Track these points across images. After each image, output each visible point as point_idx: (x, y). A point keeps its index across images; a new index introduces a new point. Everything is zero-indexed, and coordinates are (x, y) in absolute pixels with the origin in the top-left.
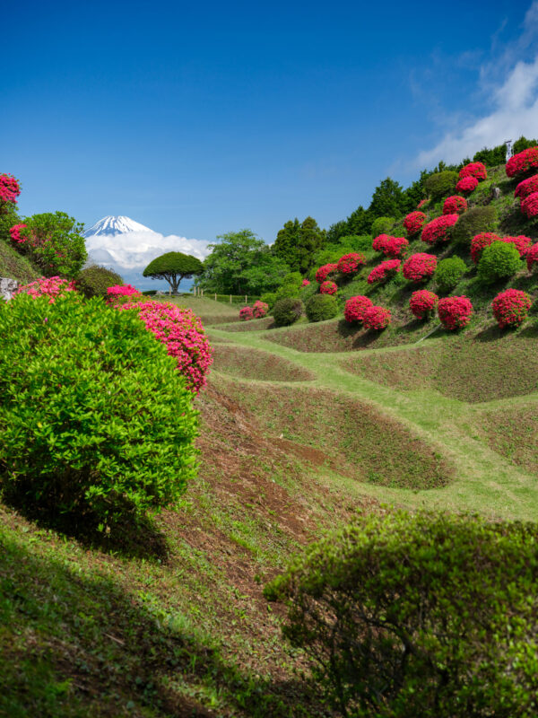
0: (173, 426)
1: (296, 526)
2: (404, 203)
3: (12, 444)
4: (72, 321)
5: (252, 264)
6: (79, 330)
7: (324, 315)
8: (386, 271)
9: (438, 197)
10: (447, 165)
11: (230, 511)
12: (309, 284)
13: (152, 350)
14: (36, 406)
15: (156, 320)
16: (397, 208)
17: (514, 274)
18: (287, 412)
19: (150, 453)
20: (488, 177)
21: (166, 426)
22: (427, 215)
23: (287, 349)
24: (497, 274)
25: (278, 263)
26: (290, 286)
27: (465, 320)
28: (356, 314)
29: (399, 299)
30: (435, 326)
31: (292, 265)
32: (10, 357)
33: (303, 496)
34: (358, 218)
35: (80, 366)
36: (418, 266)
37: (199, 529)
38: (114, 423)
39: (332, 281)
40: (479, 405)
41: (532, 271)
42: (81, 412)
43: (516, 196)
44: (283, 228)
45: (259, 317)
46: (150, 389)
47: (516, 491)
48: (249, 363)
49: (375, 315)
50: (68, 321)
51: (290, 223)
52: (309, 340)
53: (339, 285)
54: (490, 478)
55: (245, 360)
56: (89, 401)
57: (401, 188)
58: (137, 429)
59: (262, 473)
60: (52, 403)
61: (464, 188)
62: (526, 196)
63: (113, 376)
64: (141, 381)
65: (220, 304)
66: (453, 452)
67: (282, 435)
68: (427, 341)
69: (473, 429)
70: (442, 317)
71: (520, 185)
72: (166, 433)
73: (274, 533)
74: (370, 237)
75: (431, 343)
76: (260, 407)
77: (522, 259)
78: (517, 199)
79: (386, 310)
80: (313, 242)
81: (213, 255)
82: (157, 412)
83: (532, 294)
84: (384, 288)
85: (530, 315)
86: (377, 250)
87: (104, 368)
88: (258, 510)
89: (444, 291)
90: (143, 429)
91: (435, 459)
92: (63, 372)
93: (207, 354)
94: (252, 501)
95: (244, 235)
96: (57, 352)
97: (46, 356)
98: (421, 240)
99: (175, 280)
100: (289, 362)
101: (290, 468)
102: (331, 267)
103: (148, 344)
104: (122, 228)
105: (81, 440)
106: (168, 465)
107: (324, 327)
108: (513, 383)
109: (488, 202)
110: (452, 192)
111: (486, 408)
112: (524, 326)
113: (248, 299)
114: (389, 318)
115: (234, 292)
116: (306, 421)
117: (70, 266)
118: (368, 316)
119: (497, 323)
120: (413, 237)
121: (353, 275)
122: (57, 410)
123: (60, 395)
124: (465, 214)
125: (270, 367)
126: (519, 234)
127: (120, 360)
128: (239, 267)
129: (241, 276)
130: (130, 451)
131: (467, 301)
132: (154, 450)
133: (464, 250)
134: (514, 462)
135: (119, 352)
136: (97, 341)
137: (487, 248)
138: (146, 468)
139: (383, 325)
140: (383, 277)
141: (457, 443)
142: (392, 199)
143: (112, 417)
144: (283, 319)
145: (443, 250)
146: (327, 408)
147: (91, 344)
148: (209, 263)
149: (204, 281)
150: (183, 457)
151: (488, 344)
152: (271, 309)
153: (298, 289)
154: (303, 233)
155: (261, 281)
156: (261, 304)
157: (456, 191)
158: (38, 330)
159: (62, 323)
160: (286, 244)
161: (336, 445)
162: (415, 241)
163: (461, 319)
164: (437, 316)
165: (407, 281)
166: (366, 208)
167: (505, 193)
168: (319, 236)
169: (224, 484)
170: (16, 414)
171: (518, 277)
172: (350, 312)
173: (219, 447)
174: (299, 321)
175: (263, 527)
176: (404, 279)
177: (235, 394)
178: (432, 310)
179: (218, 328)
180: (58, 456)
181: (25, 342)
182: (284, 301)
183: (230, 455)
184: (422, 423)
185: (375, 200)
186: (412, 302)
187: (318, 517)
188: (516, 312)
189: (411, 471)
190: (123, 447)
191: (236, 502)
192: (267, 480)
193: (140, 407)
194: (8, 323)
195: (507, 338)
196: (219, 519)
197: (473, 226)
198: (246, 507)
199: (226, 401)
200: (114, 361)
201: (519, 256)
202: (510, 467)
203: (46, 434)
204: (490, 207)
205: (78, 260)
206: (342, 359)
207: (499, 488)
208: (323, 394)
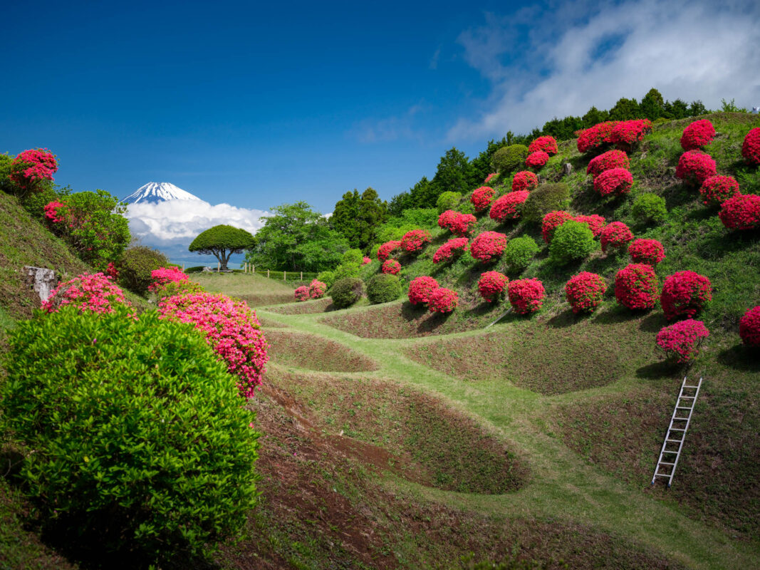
0: (231, 453)
1: (360, 543)
2: (470, 174)
3: (55, 479)
4: (123, 341)
5: (309, 238)
6: (131, 351)
7: (387, 297)
8: (452, 249)
9: (506, 172)
10: (516, 135)
11: (289, 529)
12: (370, 261)
13: (209, 369)
14: (82, 437)
15: (207, 314)
16: (463, 179)
17: (588, 255)
18: (347, 406)
19: (206, 485)
20: (559, 152)
21: (225, 453)
22: (495, 190)
23: (347, 335)
24: (570, 256)
25: (336, 237)
26: (349, 264)
27: (536, 304)
28: (421, 296)
29: (467, 280)
30: (505, 310)
31: (350, 239)
32: (55, 381)
33: (366, 505)
34: (422, 190)
35: (131, 392)
36: (487, 245)
37: (255, 554)
38: (168, 454)
39: (395, 259)
40: (552, 398)
41: (607, 252)
42: (132, 444)
43: (589, 172)
44: (342, 200)
45: (316, 298)
46: (207, 414)
47: (594, 494)
48: (305, 350)
49: (441, 297)
50: (119, 342)
51: (349, 194)
52: (371, 323)
53: (402, 264)
54: (566, 479)
55: (302, 347)
56: (141, 431)
57: (468, 158)
58: (193, 460)
59: (323, 481)
60: (100, 434)
61: (534, 163)
62: (599, 173)
63: (168, 401)
64: (198, 407)
65: (273, 281)
66: (527, 450)
67: (342, 432)
68: (497, 326)
69: (547, 425)
70: (513, 301)
71: (592, 161)
72: (225, 461)
73: (337, 553)
74: (435, 211)
75: (501, 328)
76: (318, 401)
77: (595, 239)
78: (590, 176)
79: (452, 291)
80: (374, 215)
81: (266, 228)
82: (215, 440)
83: (606, 276)
84: (451, 268)
85: (605, 300)
86: (443, 227)
87: (157, 394)
88: (319, 526)
89: (514, 273)
90: (199, 459)
91: (507, 458)
92: (113, 400)
93: (263, 351)
94: (312, 516)
95: (300, 207)
96: (107, 376)
97: (95, 382)
98: (489, 217)
99: (223, 256)
100: (349, 350)
101: (353, 474)
102: (393, 244)
103: (206, 363)
104: (165, 196)
105: (131, 475)
106: (226, 496)
107: (386, 309)
108: (588, 373)
109: (559, 179)
110: (521, 166)
111: (561, 401)
112: (599, 311)
113: (304, 276)
114: (456, 300)
115: (288, 268)
116: (369, 415)
117: (111, 249)
118: (434, 298)
119: (570, 307)
120: (480, 214)
121: (417, 253)
122: (106, 442)
123: (109, 425)
124: (536, 190)
125: (328, 356)
126: (592, 213)
127: (174, 383)
128: (294, 241)
129: (296, 251)
130: (184, 484)
131: (539, 284)
132: (212, 481)
133: (534, 228)
134: (591, 461)
135: (173, 374)
136: (151, 365)
137: (560, 227)
138: (203, 502)
139: (450, 308)
140: (450, 256)
141: (531, 441)
142: (458, 169)
143: (166, 448)
144: (341, 302)
145: (512, 228)
146: (391, 400)
147: (143, 367)
148: (262, 237)
149: (255, 256)
150: (242, 487)
151: (562, 330)
152: (329, 288)
153: (358, 266)
154: (363, 204)
155: (318, 256)
156: (318, 283)
157: (526, 166)
158: (86, 352)
159: (112, 344)
160: (344, 216)
161: (401, 442)
162: (483, 218)
163: (533, 303)
164: (507, 299)
165: (475, 261)
166: (430, 178)
167: (577, 168)
168: (381, 208)
169: (281, 497)
170: (59, 445)
171: (592, 258)
172: (414, 294)
173: (276, 453)
174: (360, 302)
175: (325, 547)
176: (472, 259)
177: (291, 387)
178: (502, 293)
179: (272, 310)
180: (106, 492)
181: (71, 365)
182: (342, 281)
183: (287, 462)
184: (493, 419)
185: (439, 171)
186: (481, 284)
187: (384, 530)
188: (590, 296)
189: (482, 472)
190: (178, 481)
191: (295, 518)
192: (328, 489)
193: (196, 435)
194: (52, 343)
195: (582, 324)
196: (277, 540)
197: (544, 203)
198: (306, 524)
199: (281, 395)
200: (168, 385)
201: (593, 236)
202: (587, 467)
203: (93, 469)
204: (561, 184)
205: (120, 242)
206: (407, 346)
207: (576, 490)
208: (386, 385)
